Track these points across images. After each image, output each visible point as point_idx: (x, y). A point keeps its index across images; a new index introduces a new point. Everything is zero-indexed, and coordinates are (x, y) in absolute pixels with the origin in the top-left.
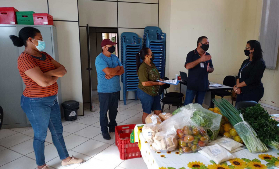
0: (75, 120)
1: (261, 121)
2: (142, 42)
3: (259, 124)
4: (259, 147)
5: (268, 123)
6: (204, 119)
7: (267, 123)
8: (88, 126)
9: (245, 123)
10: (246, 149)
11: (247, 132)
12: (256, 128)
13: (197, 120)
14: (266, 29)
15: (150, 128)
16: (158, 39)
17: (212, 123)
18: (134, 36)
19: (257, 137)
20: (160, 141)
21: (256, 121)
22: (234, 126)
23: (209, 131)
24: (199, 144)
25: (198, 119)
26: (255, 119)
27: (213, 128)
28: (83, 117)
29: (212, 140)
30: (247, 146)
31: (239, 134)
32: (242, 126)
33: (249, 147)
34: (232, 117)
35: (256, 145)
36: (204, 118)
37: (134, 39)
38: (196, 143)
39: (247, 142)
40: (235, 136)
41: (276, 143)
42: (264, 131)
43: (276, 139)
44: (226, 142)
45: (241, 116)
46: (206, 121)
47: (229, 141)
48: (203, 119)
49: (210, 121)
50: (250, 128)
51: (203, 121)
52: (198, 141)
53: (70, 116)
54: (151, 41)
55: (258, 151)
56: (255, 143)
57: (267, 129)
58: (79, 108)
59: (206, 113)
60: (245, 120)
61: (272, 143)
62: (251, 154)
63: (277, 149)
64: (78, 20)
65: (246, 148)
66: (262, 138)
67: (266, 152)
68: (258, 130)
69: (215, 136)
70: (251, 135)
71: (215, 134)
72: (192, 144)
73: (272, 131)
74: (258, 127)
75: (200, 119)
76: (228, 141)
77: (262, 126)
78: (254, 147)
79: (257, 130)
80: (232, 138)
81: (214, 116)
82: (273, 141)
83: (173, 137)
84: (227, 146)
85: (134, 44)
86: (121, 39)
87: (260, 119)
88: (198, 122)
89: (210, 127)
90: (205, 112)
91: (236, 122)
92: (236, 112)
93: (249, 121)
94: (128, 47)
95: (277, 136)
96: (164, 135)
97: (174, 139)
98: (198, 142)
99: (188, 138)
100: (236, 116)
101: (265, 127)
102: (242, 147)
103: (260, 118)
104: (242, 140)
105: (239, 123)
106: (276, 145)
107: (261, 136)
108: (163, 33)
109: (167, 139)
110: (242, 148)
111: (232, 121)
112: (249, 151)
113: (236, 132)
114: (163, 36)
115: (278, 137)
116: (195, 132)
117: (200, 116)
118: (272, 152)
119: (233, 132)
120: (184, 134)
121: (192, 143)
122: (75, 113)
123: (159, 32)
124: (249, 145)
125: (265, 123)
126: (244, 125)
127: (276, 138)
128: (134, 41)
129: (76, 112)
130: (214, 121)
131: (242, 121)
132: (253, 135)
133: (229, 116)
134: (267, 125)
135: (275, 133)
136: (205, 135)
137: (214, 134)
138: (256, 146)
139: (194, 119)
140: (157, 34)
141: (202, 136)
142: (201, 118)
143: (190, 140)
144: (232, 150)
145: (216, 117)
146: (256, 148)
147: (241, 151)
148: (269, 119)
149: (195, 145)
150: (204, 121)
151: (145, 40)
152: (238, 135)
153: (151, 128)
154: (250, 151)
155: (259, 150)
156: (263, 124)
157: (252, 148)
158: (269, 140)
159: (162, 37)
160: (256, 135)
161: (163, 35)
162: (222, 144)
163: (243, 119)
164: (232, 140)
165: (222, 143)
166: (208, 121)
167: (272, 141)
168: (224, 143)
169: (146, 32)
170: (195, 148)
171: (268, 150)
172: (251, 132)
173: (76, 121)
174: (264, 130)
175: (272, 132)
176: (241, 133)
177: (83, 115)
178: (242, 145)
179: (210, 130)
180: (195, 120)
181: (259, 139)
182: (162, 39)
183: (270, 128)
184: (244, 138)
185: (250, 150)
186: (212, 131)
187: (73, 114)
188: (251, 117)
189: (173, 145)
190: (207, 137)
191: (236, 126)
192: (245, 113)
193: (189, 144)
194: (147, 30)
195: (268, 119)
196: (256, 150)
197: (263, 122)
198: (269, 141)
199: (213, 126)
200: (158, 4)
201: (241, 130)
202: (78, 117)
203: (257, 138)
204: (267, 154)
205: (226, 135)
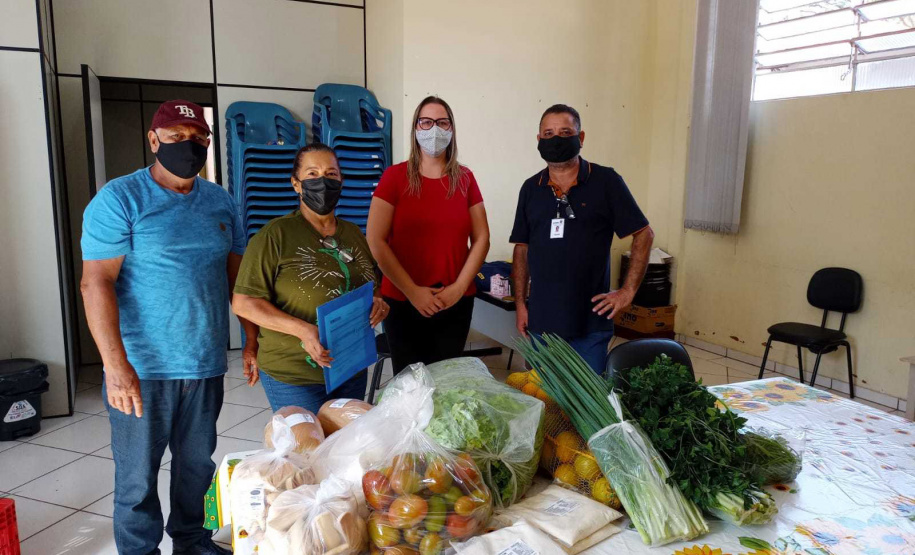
0: (30, 434)
1: (683, 420)
2: (306, 136)
3: (676, 432)
4: (676, 520)
5: (705, 424)
6: (479, 422)
7: (702, 426)
8: (81, 455)
9: (626, 427)
10: (629, 532)
11: (632, 462)
12: (664, 448)
13: (453, 426)
14: (708, 102)
15: (257, 474)
16: (366, 129)
17: (506, 434)
18: (277, 117)
19: (668, 481)
20: (287, 529)
21: (667, 420)
22: (590, 441)
23: (497, 465)
24: (451, 529)
25: (459, 423)
26: (664, 411)
27: (511, 456)
28: (68, 421)
29: (507, 504)
30: (634, 519)
31: (607, 473)
32: (615, 441)
33: (643, 521)
34: (580, 408)
35: (665, 512)
36: (478, 414)
37: (278, 127)
38: (439, 527)
39: (634, 501)
40: (594, 479)
41: (736, 502)
42: (692, 459)
43: (735, 487)
44: (557, 510)
45: (614, 400)
46: (485, 429)
47: (573, 501)
48: (475, 423)
49: (500, 428)
50: (645, 449)
51: (474, 428)
52: (443, 517)
53: (7, 419)
54: (339, 134)
55: (673, 536)
56: (660, 506)
57: (702, 450)
58: (45, 386)
59: (489, 396)
60: (626, 417)
61: (721, 502)
62: (647, 549)
63: (739, 523)
64: (37, 46)
65: (632, 526)
66: (685, 484)
67: (700, 536)
68: (673, 453)
69: (521, 486)
70: (647, 473)
71: (518, 477)
72: (420, 532)
73: (719, 457)
74: (671, 444)
75: (463, 420)
76: (568, 501)
77: (685, 440)
78: (659, 521)
79: (668, 454)
80: (584, 487)
81: (515, 406)
82: (724, 493)
83: (343, 508)
84: (561, 527)
85: (275, 144)
86: (228, 124)
87: (680, 412)
88: (457, 433)
89: (501, 449)
90: (485, 394)
91: (596, 426)
92: (595, 388)
93: (643, 421)
94: (252, 156)
95: (737, 474)
96: (309, 501)
97: (346, 520)
98: (446, 523)
99: (406, 510)
100: (594, 404)
101: (696, 444)
102: (617, 522)
103: (677, 406)
104: (616, 496)
105: (607, 429)
106: (735, 509)
107: (684, 477)
108: (383, 111)
109: (315, 522)
110: (615, 529)
111: (583, 423)
112: (640, 538)
113: (595, 463)
114: (381, 119)
115: (741, 477)
116: (434, 481)
117: (464, 408)
118: (723, 534)
119: (585, 464)
120: (392, 492)
121: (422, 527)
122: (29, 406)
123: (367, 107)
124: (640, 514)
125: (693, 425)
126: (622, 435)
127: (736, 483)
128: (279, 135)
129: (36, 404)
130: (513, 426)
131: (617, 421)
132: (656, 474)
133: (572, 404)
134: (701, 433)
135: (731, 464)
136: (473, 490)
137: (514, 478)
138: (665, 518)
139: (445, 421)
140: (363, 110)
141: (464, 491)
142: (469, 416)
143: (413, 515)
144: (577, 543)
145: (523, 409)
146: (667, 524)
147: (613, 540)
148: (710, 411)
149: (432, 536)
150: (480, 429)
151: (316, 130)
152: (602, 476)
153: (262, 474)
154: (644, 539)
155: (676, 532)
156: (688, 431)
157: (652, 526)
158: (708, 491)
159: (380, 124)
160: (666, 473)
161: (382, 114)
162: (542, 516)
163: (619, 414)
164: (583, 499)
165: (543, 511)
166: (492, 427)
167: (721, 495)
168: (551, 511)
169: (320, 102)
170: (432, 546)
171: (707, 528)
172: (646, 463)
173: (37, 439)
174: (693, 454)
175: (718, 461)
176: (614, 467)
177: (71, 414)
178: (617, 515)
179: (499, 461)
180: (447, 427)
181: (675, 488)
182: (379, 129)
183: (710, 446)
184: (623, 488)
185: (647, 535)
186: (507, 465)
187: (20, 411)
188: (646, 404)
189: (341, 542)
190: (481, 496)
191: (597, 440)
192: (626, 388)
193: (409, 534)
194: (325, 95)
195: (706, 408)
196: (664, 536)
197: (688, 422)
198: (709, 496)
199: (510, 448)
200: (364, 8)
201: (613, 457)
202: (43, 423)
203: (668, 486)
204: (705, 546)
205: (563, 475)
